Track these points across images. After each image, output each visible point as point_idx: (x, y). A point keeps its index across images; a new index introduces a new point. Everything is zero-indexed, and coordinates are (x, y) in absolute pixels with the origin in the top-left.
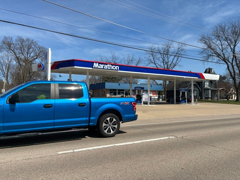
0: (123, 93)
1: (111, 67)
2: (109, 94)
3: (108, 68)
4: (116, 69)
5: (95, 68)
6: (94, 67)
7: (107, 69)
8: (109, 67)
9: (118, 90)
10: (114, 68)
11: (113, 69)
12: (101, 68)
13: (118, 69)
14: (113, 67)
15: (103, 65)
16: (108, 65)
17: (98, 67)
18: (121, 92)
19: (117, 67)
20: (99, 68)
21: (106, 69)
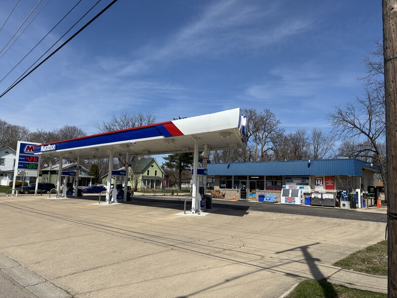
2: (219, 186)
8: (49, 147)
9: (235, 177)
10: (52, 148)
13: (55, 149)
18: (240, 181)
19: (54, 146)
20: (44, 152)
21: (47, 151)
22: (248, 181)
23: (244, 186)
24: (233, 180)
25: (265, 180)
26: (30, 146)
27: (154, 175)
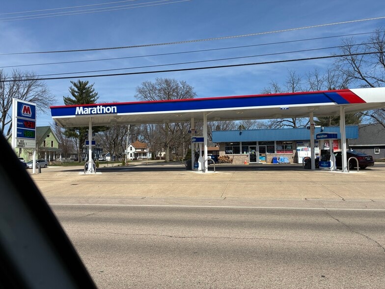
0: (254, 148)
1: (103, 109)
2: (224, 152)
3: (99, 112)
4: (112, 112)
5: (78, 114)
6: (76, 113)
7: (97, 113)
8: (100, 109)
9: (243, 143)
10: (108, 110)
11: (106, 113)
12: (87, 113)
13: (116, 111)
14: (105, 110)
15: (90, 109)
16: (98, 107)
17: (82, 113)
18: (249, 146)
19: (114, 109)
20: (84, 114)
21: (95, 114)
22: (257, 147)
23: (254, 151)
24: (241, 146)
25: (275, 145)
26: (27, 106)
27: (51, 147)
